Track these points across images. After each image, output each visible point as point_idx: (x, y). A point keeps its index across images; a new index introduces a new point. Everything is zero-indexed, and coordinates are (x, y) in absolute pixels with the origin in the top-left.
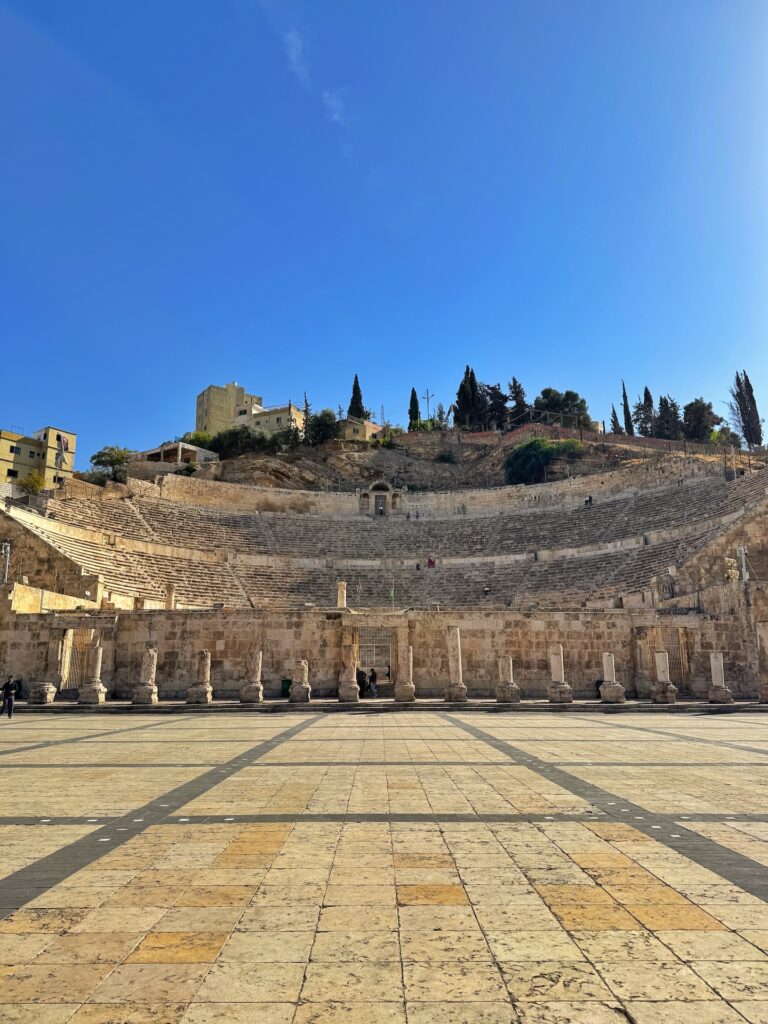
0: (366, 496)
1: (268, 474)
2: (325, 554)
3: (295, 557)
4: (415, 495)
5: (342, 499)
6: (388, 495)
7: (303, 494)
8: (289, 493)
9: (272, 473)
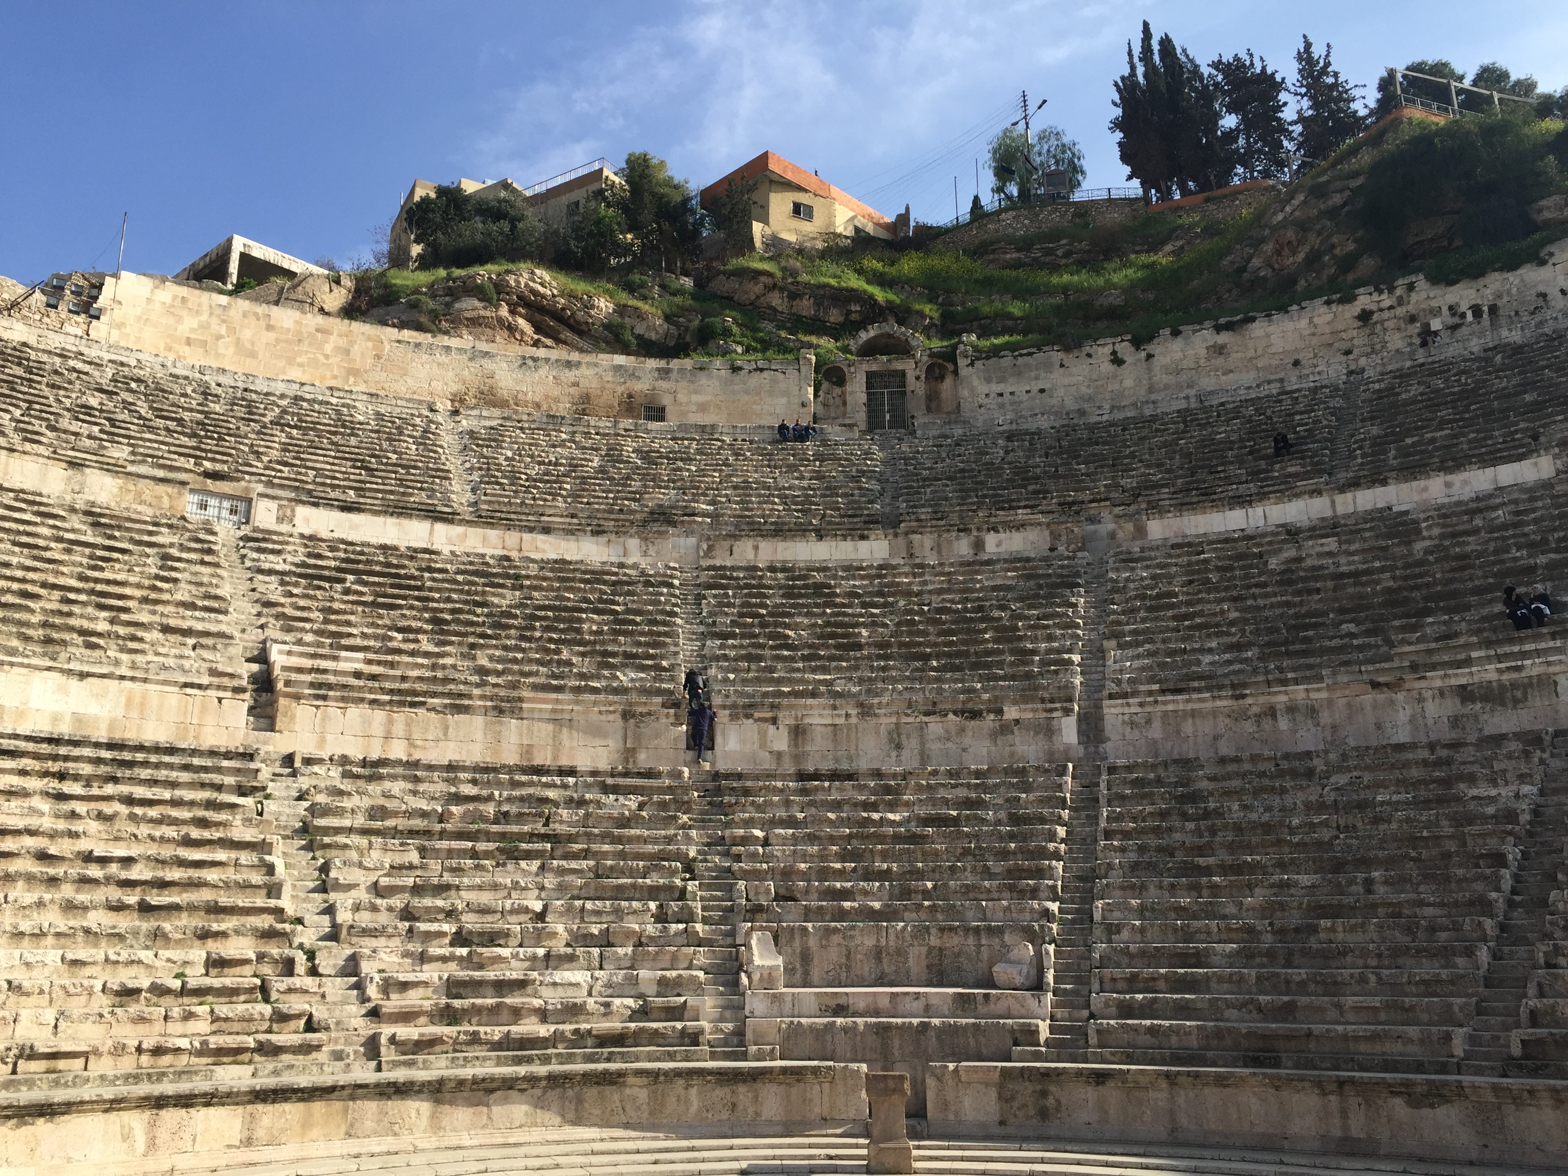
0: (836, 375)
1: (504, 311)
2: (673, 524)
3: (547, 530)
6: (912, 370)
7: (618, 368)
8: (569, 364)
9: (521, 309)
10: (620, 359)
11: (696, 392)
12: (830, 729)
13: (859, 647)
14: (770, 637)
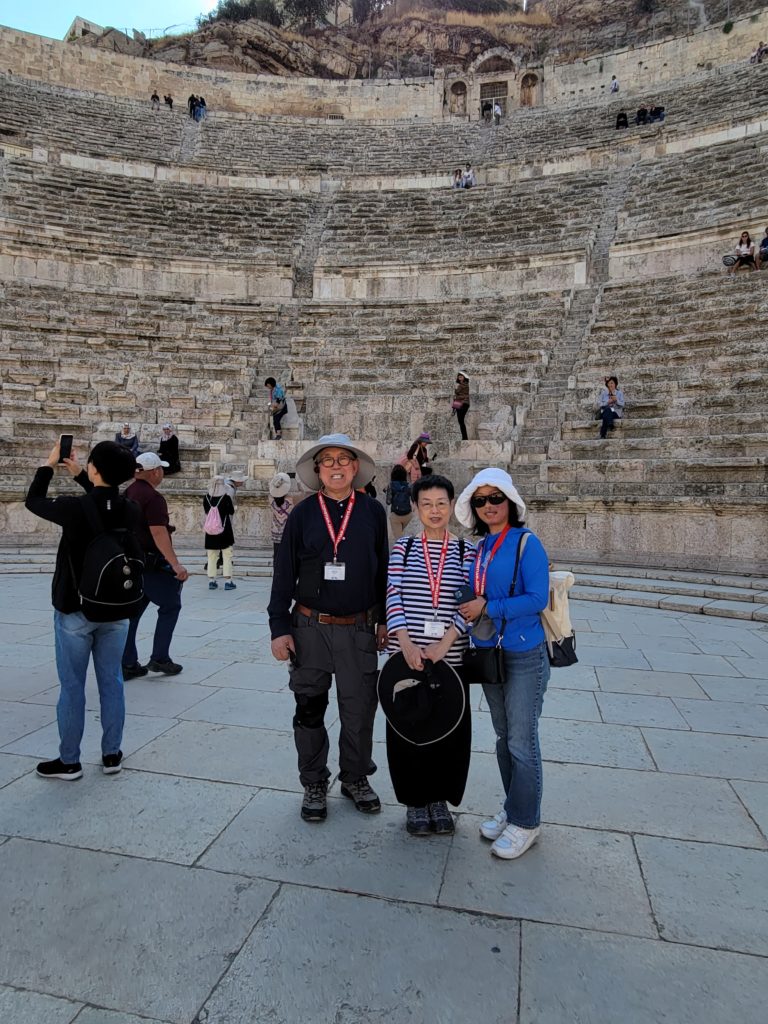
0: (459, 88)
1: (237, 52)
2: (325, 171)
3: (235, 173)
4: (578, 66)
5: (401, 95)
6: (512, 81)
7: (312, 88)
8: (280, 86)
9: (249, 51)
10: (313, 81)
11: (364, 104)
12: (399, 281)
13: (434, 231)
14: (371, 228)
